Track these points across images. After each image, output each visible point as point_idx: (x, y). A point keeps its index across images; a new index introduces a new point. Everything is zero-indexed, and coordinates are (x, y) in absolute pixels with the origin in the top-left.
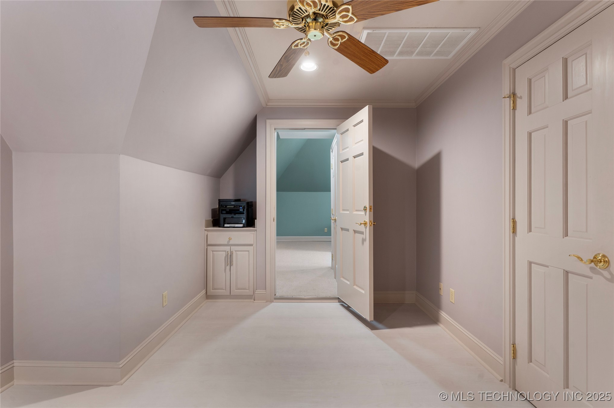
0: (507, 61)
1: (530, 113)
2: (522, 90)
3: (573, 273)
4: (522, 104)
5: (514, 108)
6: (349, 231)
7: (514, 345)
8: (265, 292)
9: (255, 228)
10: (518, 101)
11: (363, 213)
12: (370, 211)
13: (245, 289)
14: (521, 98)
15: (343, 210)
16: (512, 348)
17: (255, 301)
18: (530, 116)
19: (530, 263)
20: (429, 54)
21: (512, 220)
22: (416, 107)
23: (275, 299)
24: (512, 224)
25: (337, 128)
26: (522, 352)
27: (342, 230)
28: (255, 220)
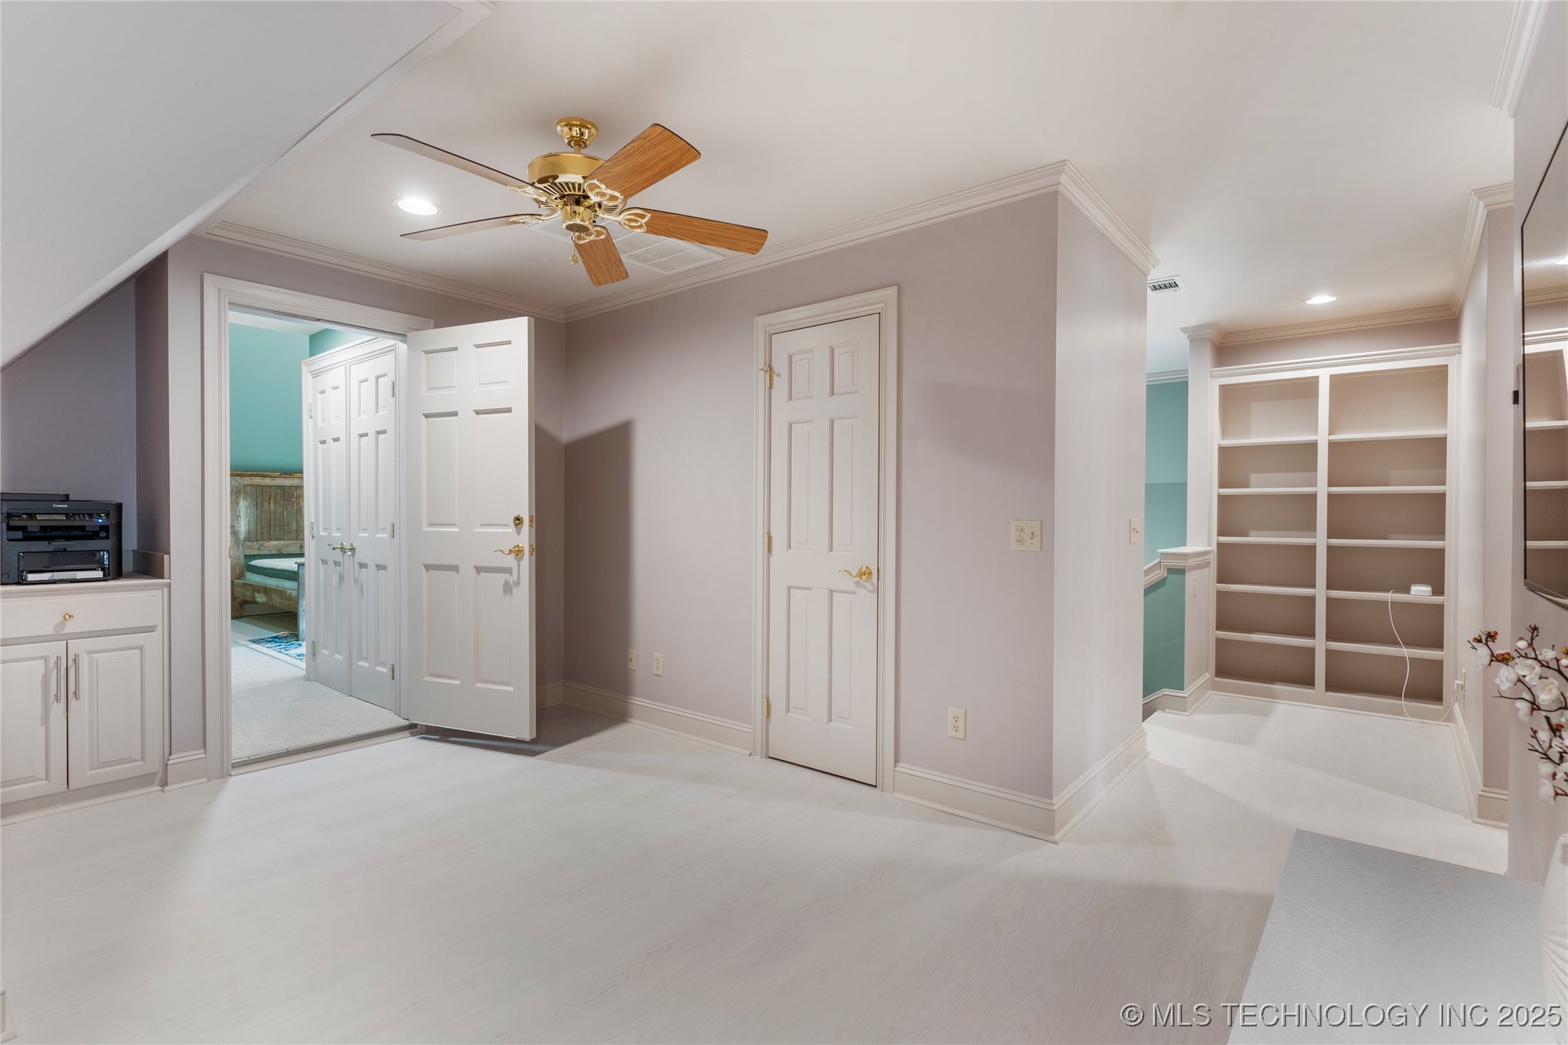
0: (761, 321)
1: (790, 399)
2: (780, 365)
3: (837, 591)
4: (780, 384)
5: (771, 387)
6: (458, 572)
7: (768, 699)
8: (204, 755)
9: (163, 578)
10: (776, 379)
11: (512, 529)
12: (531, 526)
13: (130, 760)
14: (779, 375)
15: (432, 525)
16: (765, 704)
17: (167, 788)
18: (790, 402)
19: (789, 588)
20: (645, 260)
21: (766, 535)
22: (564, 322)
23: (236, 766)
24: (766, 540)
25: (408, 334)
26: (777, 706)
27: (427, 571)
28: (166, 557)
